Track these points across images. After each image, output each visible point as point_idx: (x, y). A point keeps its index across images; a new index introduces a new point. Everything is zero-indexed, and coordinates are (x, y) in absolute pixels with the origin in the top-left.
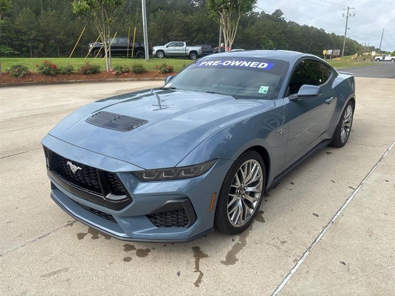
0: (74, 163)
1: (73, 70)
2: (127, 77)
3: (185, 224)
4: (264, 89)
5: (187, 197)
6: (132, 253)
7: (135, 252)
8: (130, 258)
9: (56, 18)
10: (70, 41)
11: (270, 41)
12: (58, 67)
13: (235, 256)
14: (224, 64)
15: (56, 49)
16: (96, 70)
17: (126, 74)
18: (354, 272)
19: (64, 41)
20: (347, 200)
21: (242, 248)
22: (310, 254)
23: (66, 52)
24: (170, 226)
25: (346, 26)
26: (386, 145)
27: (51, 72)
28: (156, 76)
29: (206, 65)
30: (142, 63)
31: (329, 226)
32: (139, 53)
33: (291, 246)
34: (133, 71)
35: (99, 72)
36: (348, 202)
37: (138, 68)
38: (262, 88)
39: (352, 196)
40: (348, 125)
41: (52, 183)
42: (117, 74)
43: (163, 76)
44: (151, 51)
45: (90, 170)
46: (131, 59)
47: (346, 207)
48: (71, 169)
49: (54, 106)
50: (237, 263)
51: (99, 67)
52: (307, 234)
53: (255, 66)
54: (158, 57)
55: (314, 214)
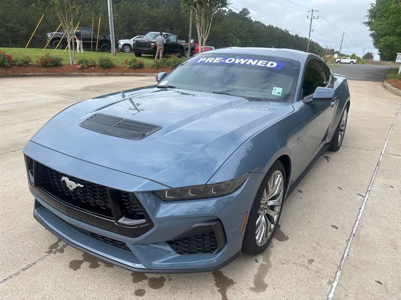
0: (71, 178)
1: (31, 62)
2: (94, 72)
3: (213, 250)
4: (277, 91)
5: (218, 219)
6: (144, 284)
7: (146, 282)
8: (142, 290)
9: (7, 3)
10: (23, 29)
11: (237, 39)
12: (14, 58)
13: (263, 281)
14: (227, 61)
15: (7, 39)
16: (59, 62)
17: (93, 68)
18: (393, 292)
19: (16, 30)
20: (360, 209)
21: (268, 271)
22: (342, 273)
23: (18, 42)
24: (195, 253)
25: (310, 28)
26: (378, 148)
27: (5, 64)
28: (125, 72)
29: (206, 62)
30: (108, 57)
31: (351, 239)
32: (104, 46)
33: (320, 266)
34: (100, 65)
35: (61, 65)
36: (361, 210)
37: (105, 62)
38: (275, 90)
39: (364, 204)
40: (343, 128)
41: (36, 200)
42: (82, 68)
43: (133, 72)
44: (117, 45)
45: (95, 188)
46: (95, 53)
47: (362, 216)
48: (67, 186)
49: (13, 103)
50: (268, 289)
51: (61, 59)
52: (332, 250)
53: (264, 65)
54: (124, 51)
55: (332, 226)
